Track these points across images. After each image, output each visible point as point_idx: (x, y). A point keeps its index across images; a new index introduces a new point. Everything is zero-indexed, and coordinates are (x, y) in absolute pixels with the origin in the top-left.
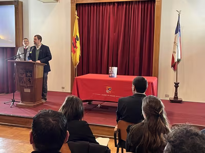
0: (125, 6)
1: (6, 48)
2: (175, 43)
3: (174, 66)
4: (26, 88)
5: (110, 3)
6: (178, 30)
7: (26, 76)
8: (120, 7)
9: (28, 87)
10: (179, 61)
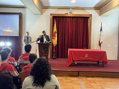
0: (75, 19)
1: (13, 37)
2: (100, 35)
3: (100, 45)
4: (43, 56)
5: (68, 17)
6: (101, 30)
7: (44, 51)
8: (73, 19)
9: (44, 56)
10: (102, 42)
